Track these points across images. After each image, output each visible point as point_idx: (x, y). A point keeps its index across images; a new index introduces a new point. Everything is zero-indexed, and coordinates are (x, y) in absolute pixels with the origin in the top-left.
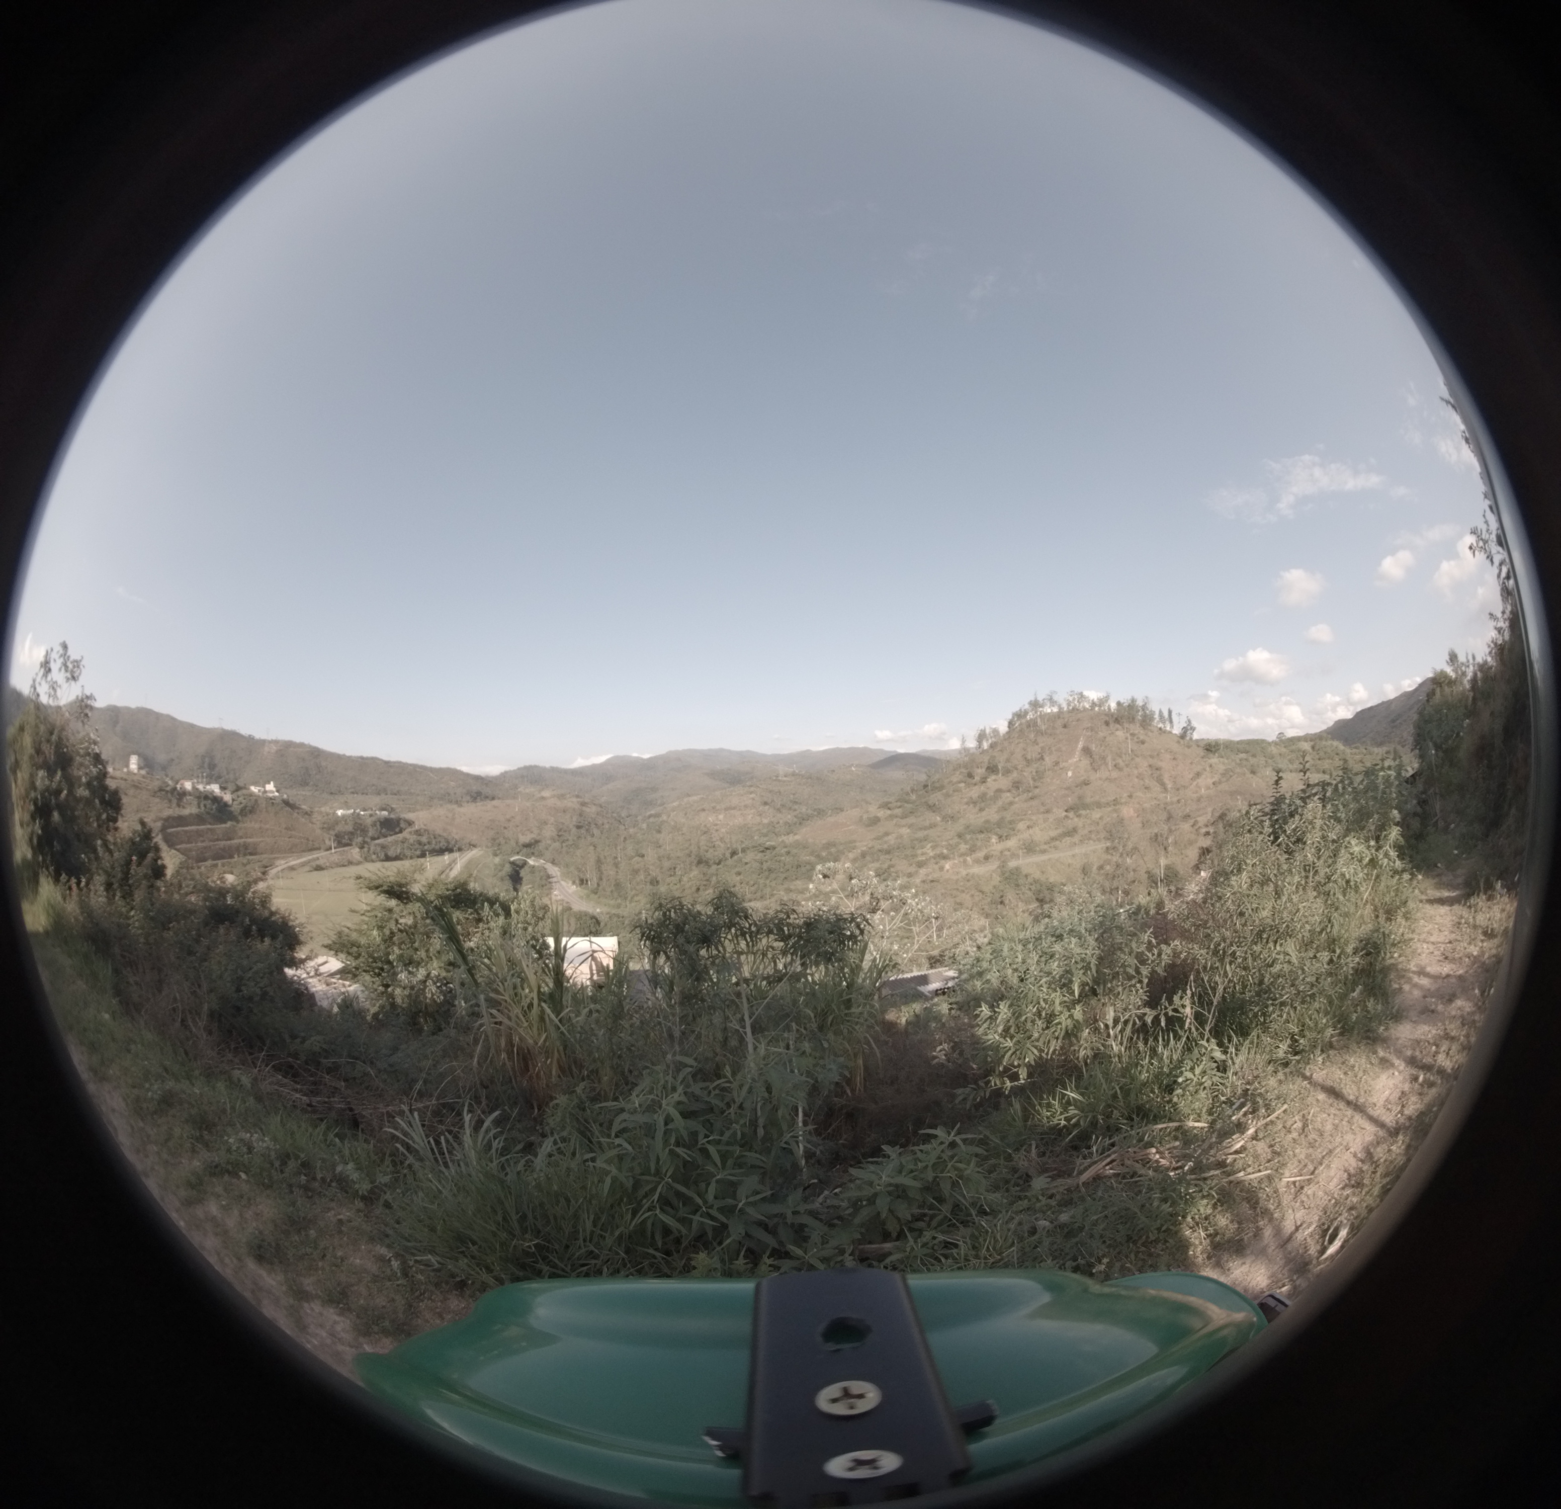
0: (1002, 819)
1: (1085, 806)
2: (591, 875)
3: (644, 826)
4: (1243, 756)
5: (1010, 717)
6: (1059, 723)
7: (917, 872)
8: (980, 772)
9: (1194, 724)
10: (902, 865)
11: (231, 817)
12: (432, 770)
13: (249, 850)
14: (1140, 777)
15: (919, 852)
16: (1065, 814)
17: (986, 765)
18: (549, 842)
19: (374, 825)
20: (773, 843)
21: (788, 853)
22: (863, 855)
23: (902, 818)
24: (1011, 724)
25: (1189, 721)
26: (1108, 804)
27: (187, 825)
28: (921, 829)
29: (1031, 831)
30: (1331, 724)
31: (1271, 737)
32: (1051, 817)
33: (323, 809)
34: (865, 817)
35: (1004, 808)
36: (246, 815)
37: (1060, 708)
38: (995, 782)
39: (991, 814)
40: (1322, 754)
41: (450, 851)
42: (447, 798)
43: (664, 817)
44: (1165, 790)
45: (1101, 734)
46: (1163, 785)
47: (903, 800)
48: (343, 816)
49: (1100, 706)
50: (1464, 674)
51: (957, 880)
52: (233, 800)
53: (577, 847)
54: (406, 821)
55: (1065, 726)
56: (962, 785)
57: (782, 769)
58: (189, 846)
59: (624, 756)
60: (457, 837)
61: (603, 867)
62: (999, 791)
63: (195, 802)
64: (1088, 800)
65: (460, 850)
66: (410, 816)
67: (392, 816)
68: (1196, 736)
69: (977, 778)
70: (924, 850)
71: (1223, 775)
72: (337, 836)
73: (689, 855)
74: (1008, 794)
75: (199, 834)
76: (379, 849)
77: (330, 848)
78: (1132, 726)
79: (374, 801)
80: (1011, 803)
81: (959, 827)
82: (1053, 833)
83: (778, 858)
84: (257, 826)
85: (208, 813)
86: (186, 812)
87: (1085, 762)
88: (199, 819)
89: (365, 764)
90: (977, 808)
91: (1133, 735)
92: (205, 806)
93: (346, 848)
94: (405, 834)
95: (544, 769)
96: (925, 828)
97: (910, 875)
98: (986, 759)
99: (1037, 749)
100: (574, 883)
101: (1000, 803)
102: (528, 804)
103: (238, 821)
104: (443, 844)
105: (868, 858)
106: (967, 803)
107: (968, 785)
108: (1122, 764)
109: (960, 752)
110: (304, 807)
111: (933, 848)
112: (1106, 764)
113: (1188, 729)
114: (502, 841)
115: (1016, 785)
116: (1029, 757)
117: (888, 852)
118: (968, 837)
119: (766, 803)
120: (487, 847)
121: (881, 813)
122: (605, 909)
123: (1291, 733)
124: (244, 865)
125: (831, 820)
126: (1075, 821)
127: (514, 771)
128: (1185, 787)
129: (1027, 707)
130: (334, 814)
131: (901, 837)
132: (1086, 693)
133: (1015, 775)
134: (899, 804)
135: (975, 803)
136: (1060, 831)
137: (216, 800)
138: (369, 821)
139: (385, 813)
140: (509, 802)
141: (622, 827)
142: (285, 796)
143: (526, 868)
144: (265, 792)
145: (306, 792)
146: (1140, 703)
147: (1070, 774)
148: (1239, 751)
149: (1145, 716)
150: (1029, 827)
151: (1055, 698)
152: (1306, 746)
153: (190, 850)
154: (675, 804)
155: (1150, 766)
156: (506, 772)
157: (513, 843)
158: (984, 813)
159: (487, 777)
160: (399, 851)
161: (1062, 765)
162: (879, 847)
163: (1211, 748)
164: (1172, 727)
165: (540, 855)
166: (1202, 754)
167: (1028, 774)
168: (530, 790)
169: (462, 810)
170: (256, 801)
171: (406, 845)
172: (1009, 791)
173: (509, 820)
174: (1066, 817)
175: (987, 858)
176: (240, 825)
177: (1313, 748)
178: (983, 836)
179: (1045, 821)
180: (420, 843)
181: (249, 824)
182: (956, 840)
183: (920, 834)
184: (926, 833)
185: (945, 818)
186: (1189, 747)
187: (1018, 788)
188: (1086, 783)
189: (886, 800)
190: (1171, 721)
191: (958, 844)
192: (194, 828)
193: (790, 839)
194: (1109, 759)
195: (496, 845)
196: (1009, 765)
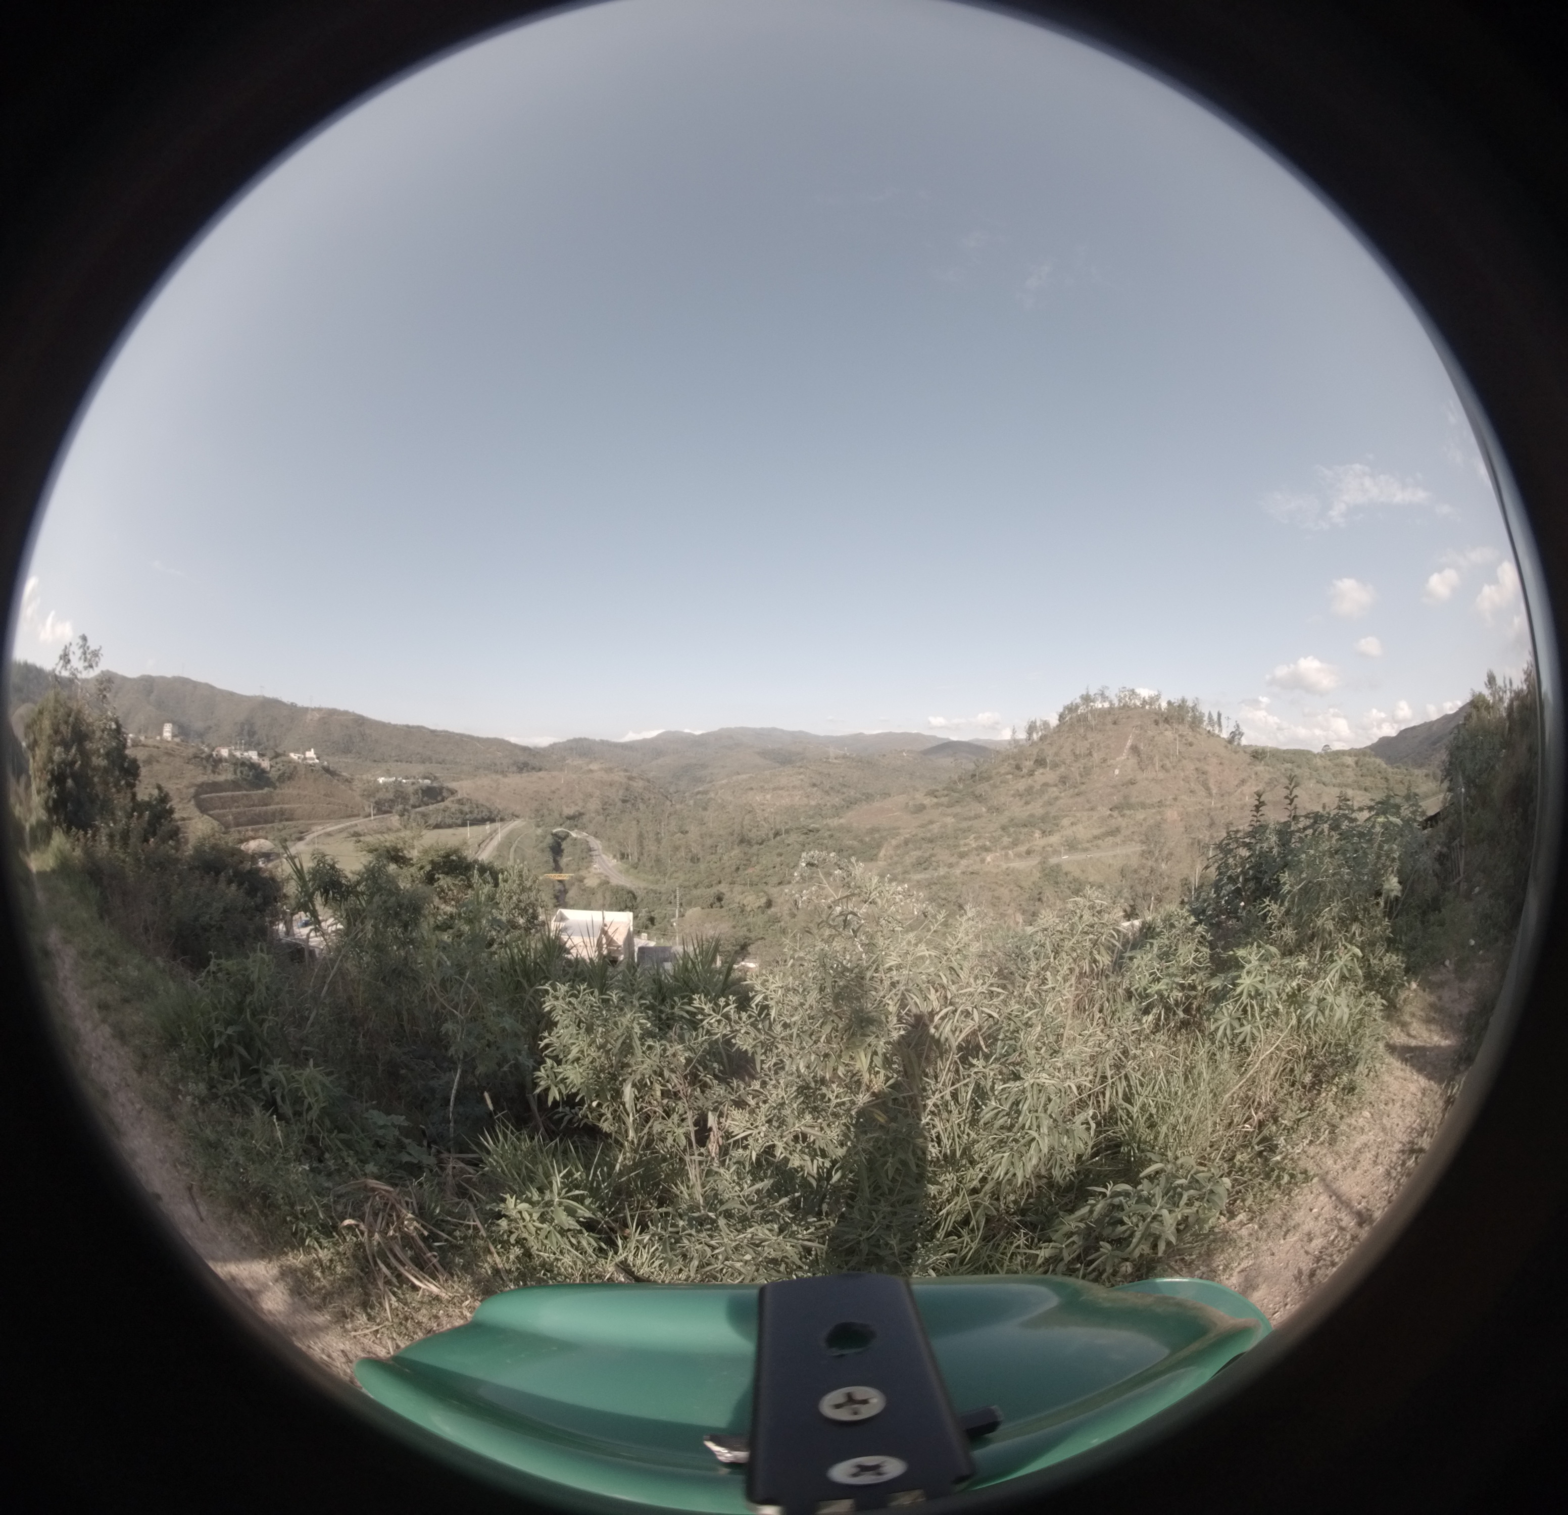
0: (1047, 813)
1: (1130, 806)
2: (632, 850)
3: (691, 802)
4: (1289, 765)
5: (1061, 710)
6: (1109, 719)
7: (958, 863)
8: (1029, 764)
9: (1243, 729)
10: (943, 855)
11: (269, 783)
12: (479, 740)
13: (285, 816)
14: (1186, 780)
15: (962, 842)
16: (1109, 812)
17: (1034, 757)
18: (593, 815)
19: (416, 793)
20: (817, 826)
21: (831, 836)
22: (906, 842)
23: (948, 807)
24: (1061, 717)
25: (1238, 726)
26: (1153, 806)
27: (222, 791)
28: (965, 819)
29: (1074, 828)
30: (1375, 740)
31: (1317, 749)
32: (1095, 815)
33: (365, 777)
34: (911, 803)
35: (1050, 803)
36: (283, 782)
37: (1111, 703)
38: (1044, 776)
39: (1037, 808)
40: (1365, 771)
41: (492, 820)
42: (493, 768)
43: (712, 795)
44: (1210, 795)
45: (1150, 733)
46: (1208, 789)
47: (950, 788)
48: (385, 784)
49: (1151, 704)
50: (1501, 700)
51: (997, 874)
52: (271, 767)
53: (620, 821)
54: (449, 790)
55: (1115, 723)
56: (1010, 777)
57: (832, 751)
58: (222, 811)
59: (675, 732)
60: (500, 807)
61: (645, 842)
62: (1046, 785)
63: (232, 769)
64: (1133, 800)
65: (502, 820)
66: (453, 785)
67: (435, 785)
68: (1244, 741)
69: (1025, 771)
70: (967, 841)
71: (1268, 784)
72: (376, 803)
73: (732, 834)
74: (1055, 789)
75: (234, 800)
76: (419, 817)
77: (369, 815)
78: (1181, 727)
79: (417, 769)
80: (1057, 798)
81: (1004, 819)
82: (1096, 832)
83: (820, 841)
84: (295, 792)
85: (245, 780)
86: (221, 778)
87: (1133, 761)
88: (235, 785)
89: (409, 732)
90: (1023, 801)
91: (1181, 736)
92: (242, 772)
93: (385, 816)
94: (447, 803)
95: (594, 742)
96: (970, 819)
97: (951, 866)
98: (1035, 751)
99: (1086, 744)
100: (615, 857)
101: (1046, 797)
102: (574, 776)
103: (275, 788)
104: (485, 814)
105: (911, 846)
106: (1014, 796)
107: (1015, 777)
108: (1169, 765)
109: (1009, 742)
110: (344, 774)
111: (976, 839)
112: (1154, 765)
113: (1236, 734)
114: (546, 812)
115: (1063, 780)
116: (1078, 752)
117: (931, 841)
118: (1012, 830)
119: (814, 785)
120: (530, 818)
121: (928, 801)
122: (643, 885)
123: (1337, 746)
124: (280, 830)
125: (878, 804)
126: (1118, 821)
127: (563, 743)
128: (1230, 794)
129: (1078, 701)
130: (376, 781)
131: (945, 826)
132: (1138, 691)
133: (1062, 770)
134: (946, 792)
135: (1021, 796)
136: (1103, 830)
137: (253, 766)
138: (411, 789)
139: (428, 782)
140: (555, 773)
141: (668, 803)
142: (326, 763)
143: (568, 840)
144: (305, 759)
145: (349, 759)
146: (1190, 704)
147: (1117, 772)
148: (1285, 761)
149: (1194, 717)
150: (1072, 824)
151: (1107, 693)
152: (1350, 761)
153: (224, 815)
154: (724, 782)
155: (1197, 769)
156: (555, 744)
157: (556, 815)
158: (1029, 807)
159: (536, 748)
160: (439, 819)
161: (1110, 762)
162: (922, 835)
163: (1258, 755)
164: (1221, 730)
165: (583, 828)
166: (1249, 761)
167: (1076, 769)
168: (578, 762)
169: (506, 780)
170: (295, 767)
171: (447, 814)
172: (1056, 785)
173: (554, 792)
174: (1111, 816)
175: (1029, 853)
176: (278, 791)
177: (1357, 763)
178: (1026, 830)
179: (1089, 818)
180: (461, 812)
181: (287, 790)
182: (1000, 832)
183: (965, 825)
184: (970, 823)
185: (990, 810)
186: (1236, 752)
187: (1064, 783)
188: (1132, 783)
189: (934, 787)
190: (1220, 725)
191: (1001, 836)
192: (229, 794)
193: (834, 822)
194: (1157, 759)
195: (539, 816)
196: (1057, 759)
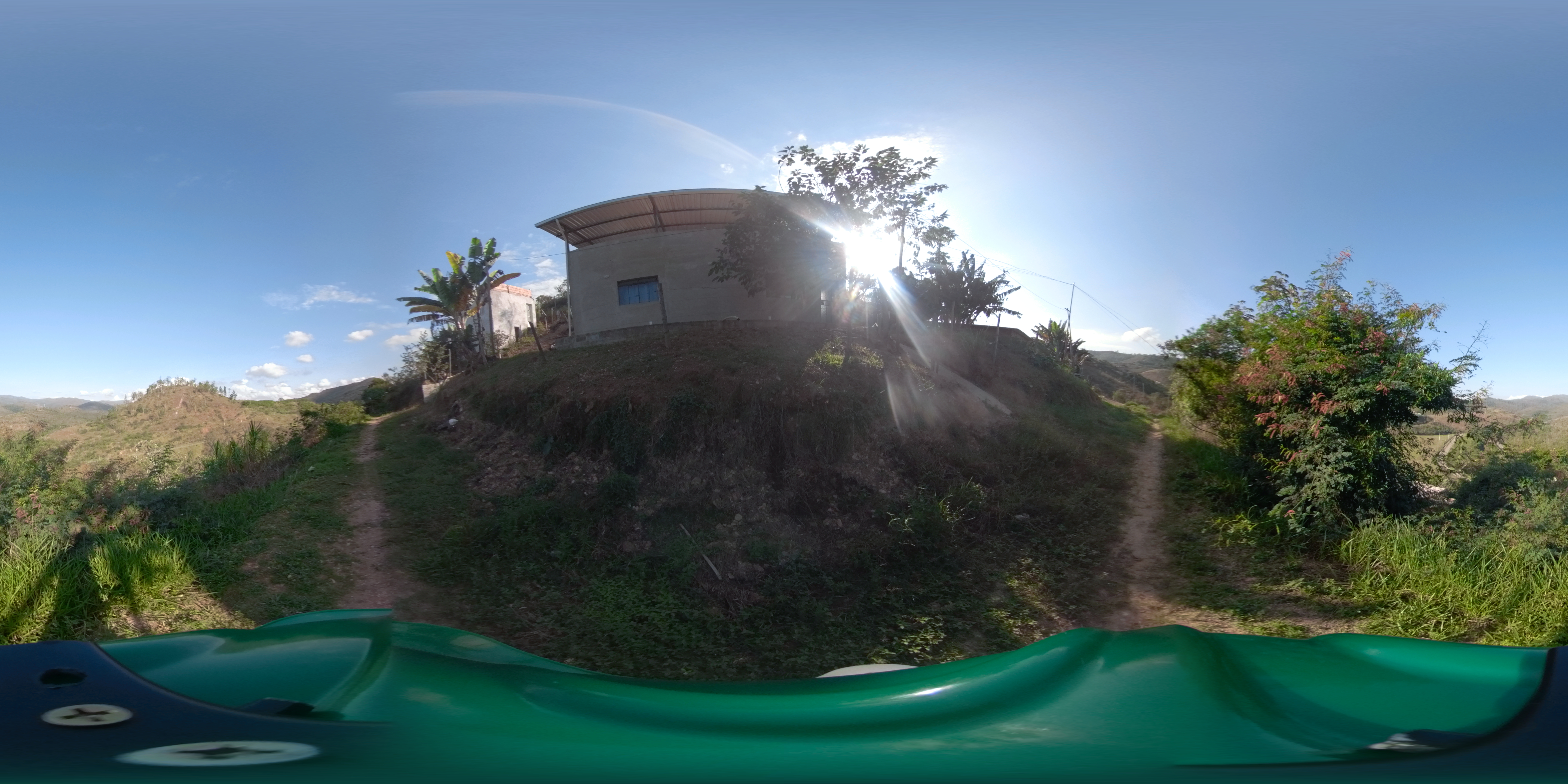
0: (145, 432)
1: (185, 428)
4: (261, 407)
5: (148, 387)
6: (171, 391)
8: (133, 411)
10: (100, 452)
14: (210, 415)
15: (107, 446)
16: (175, 430)
17: (136, 408)
22: (81, 447)
23: (98, 431)
24: (148, 390)
26: (195, 427)
29: (159, 438)
32: (168, 432)
34: (80, 429)
35: (145, 428)
37: (172, 384)
38: (141, 416)
39: (140, 430)
44: (223, 421)
45: (191, 396)
46: (221, 418)
47: (98, 423)
49: (191, 384)
55: (175, 392)
56: (125, 416)
62: (143, 420)
64: (186, 425)
69: (132, 414)
78: (206, 393)
80: (149, 426)
81: (125, 435)
82: (170, 439)
87: (184, 408)
90: (134, 427)
91: (207, 397)
96: (109, 436)
97: (103, 456)
98: (137, 406)
99: (161, 402)
101: (143, 425)
105: (83, 448)
106: (128, 425)
107: (128, 417)
108: (202, 410)
109: (125, 402)
111: (114, 444)
112: (194, 409)
113: (233, 396)
115: (151, 417)
116: (156, 405)
117: (93, 446)
118: (129, 440)
121: (88, 428)
125: (64, 430)
126: (180, 434)
128: (232, 420)
129: (158, 383)
131: (97, 439)
132: (184, 378)
133: (150, 413)
135: (132, 425)
136: (173, 438)
146: (210, 384)
147: (178, 413)
148: (259, 405)
150: (157, 436)
151: (169, 379)
155: (215, 411)
158: (137, 430)
161: (173, 409)
162: (87, 443)
163: (245, 403)
166: (241, 406)
167: (157, 412)
172: (148, 420)
174: (176, 432)
179: (166, 433)
182: (124, 441)
183: (107, 438)
185: (118, 431)
186: (234, 403)
187: (152, 419)
188: (184, 417)
191: (125, 443)
194: (197, 407)
196: (148, 409)
